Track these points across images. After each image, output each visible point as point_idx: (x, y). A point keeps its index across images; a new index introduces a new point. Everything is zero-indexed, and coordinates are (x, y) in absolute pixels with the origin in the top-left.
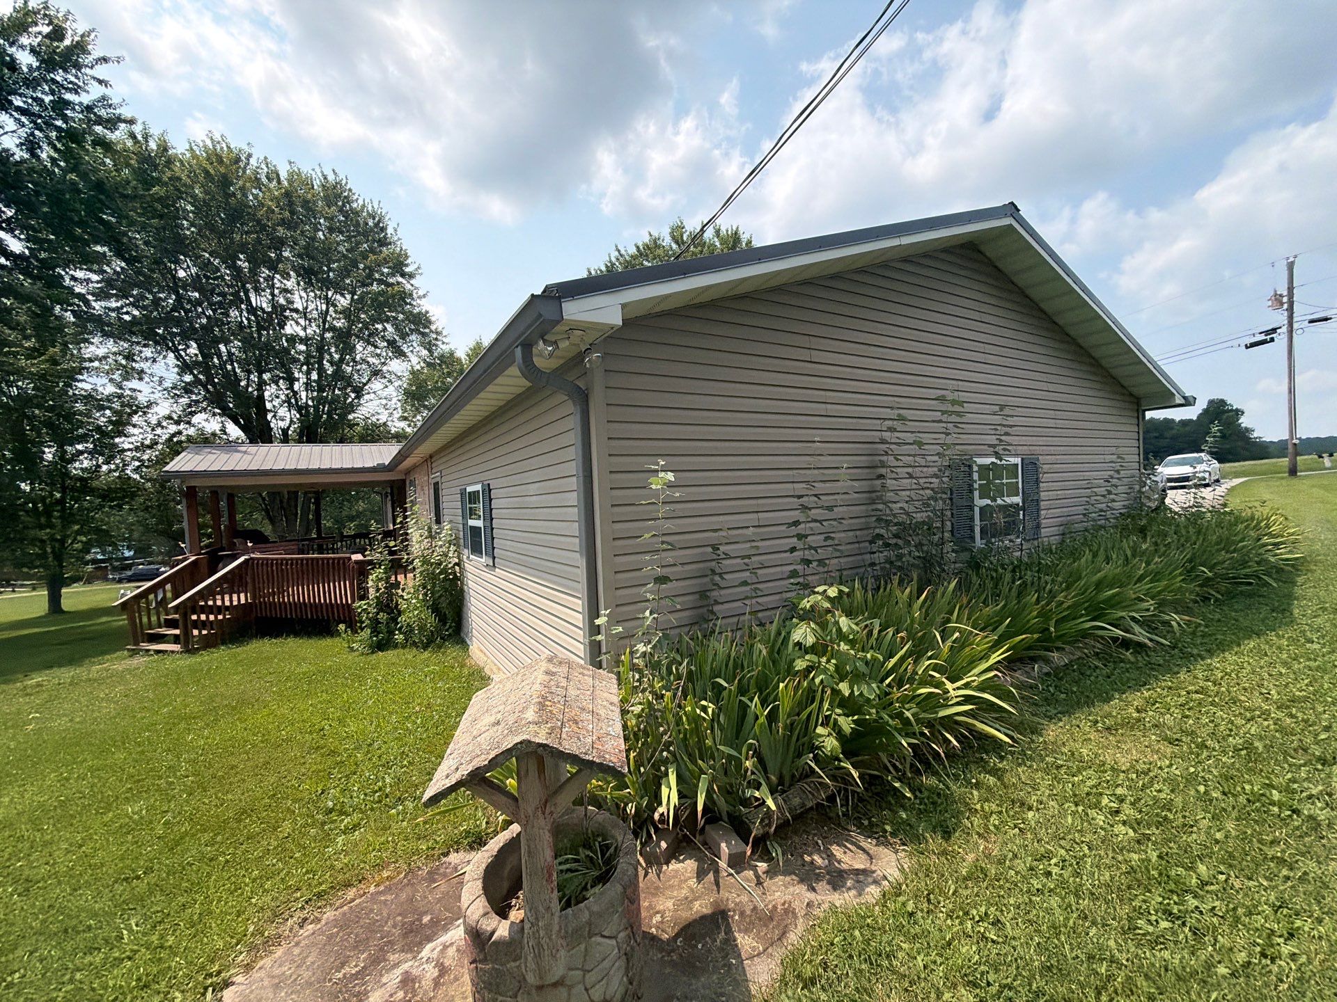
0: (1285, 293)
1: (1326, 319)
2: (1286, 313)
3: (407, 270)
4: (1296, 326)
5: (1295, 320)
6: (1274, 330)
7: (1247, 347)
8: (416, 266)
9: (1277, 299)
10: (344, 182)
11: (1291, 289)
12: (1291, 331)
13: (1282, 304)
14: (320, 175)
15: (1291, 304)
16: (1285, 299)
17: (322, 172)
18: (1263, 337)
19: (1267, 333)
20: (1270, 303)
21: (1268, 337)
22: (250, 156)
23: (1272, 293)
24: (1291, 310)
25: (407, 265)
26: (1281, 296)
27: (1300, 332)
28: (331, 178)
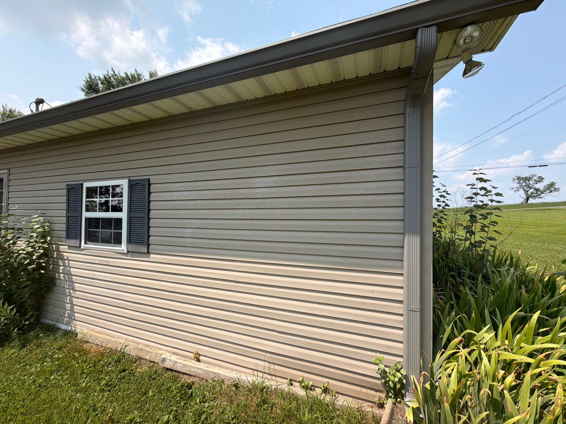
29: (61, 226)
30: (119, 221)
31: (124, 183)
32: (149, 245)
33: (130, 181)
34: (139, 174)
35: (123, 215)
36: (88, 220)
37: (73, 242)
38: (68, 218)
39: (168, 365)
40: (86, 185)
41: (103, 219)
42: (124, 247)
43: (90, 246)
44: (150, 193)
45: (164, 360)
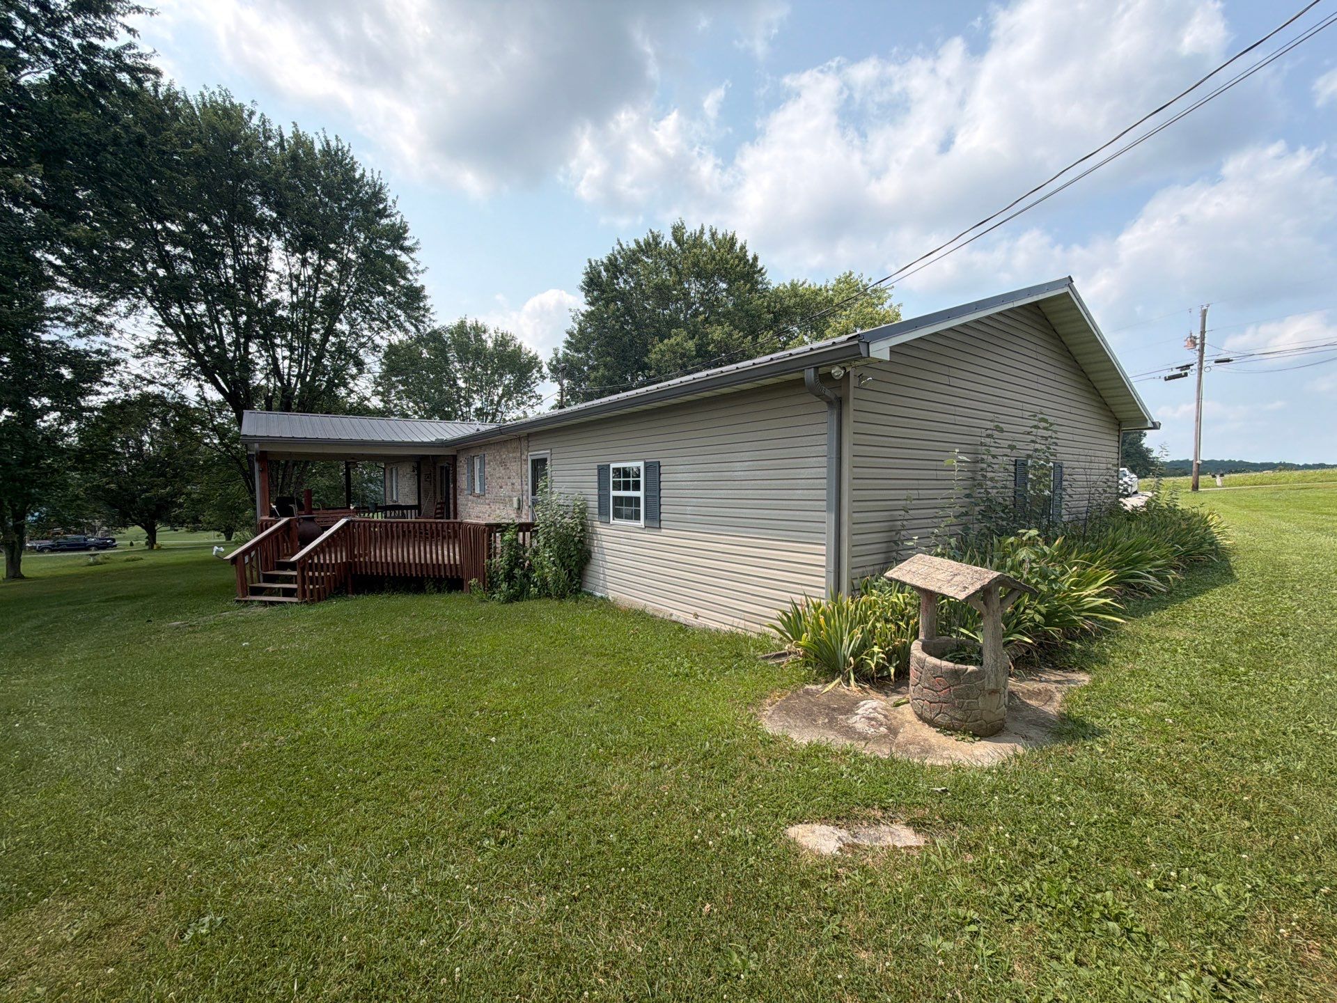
0: (1198, 336)
1: (1228, 361)
2: (1198, 353)
3: (407, 243)
4: (1205, 364)
5: (1205, 359)
6: (1188, 367)
7: (1166, 379)
8: (414, 241)
9: (1193, 341)
10: (346, 149)
11: (1203, 333)
12: (1201, 369)
13: (1195, 345)
14: (323, 139)
15: (1203, 345)
16: (1198, 341)
17: (325, 137)
18: (1178, 372)
19: (1182, 368)
20: (1186, 343)
21: (1183, 372)
22: (252, 114)
23: (1188, 335)
24: (1202, 351)
25: (405, 239)
26: (1195, 338)
27: (1208, 369)
28: (333, 144)
29: (594, 504)
30: (638, 499)
31: (641, 464)
32: (660, 521)
33: (645, 463)
34: (653, 457)
35: (640, 494)
36: (615, 498)
37: (604, 519)
38: (599, 496)
39: (674, 618)
40: (613, 466)
41: (627, 498)
42: (642, 523)
43: (617, 521)
44: (660, 474)
45: (671, 615)
